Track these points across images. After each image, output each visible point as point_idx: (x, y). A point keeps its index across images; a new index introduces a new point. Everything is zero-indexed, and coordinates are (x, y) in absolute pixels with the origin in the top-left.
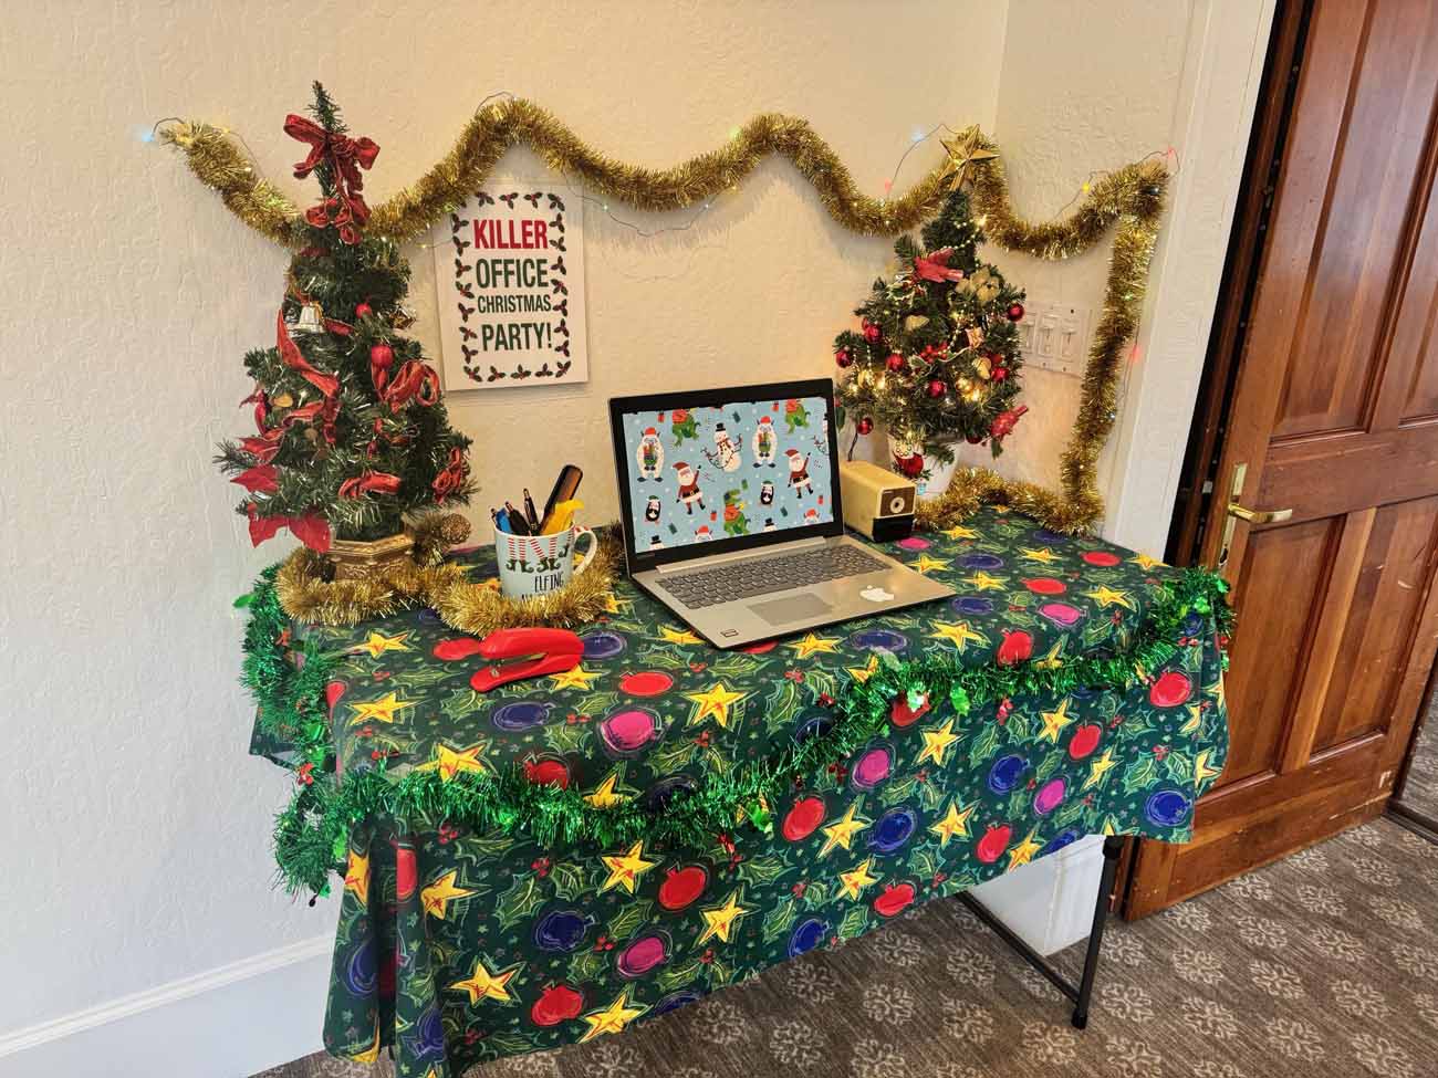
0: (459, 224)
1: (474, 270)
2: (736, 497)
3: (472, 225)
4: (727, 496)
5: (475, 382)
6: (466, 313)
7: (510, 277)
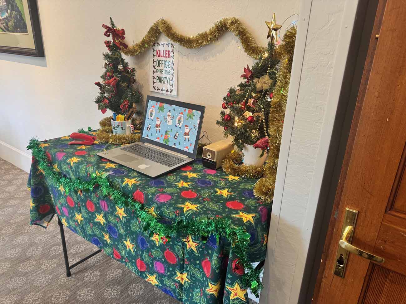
0: (154, 51)
1: (156, 62)
2: (168, 133)
3: (156, 51)
4: (166, 132)
5: (154, 90)
6: (154, 72)
7: (163, 65)
